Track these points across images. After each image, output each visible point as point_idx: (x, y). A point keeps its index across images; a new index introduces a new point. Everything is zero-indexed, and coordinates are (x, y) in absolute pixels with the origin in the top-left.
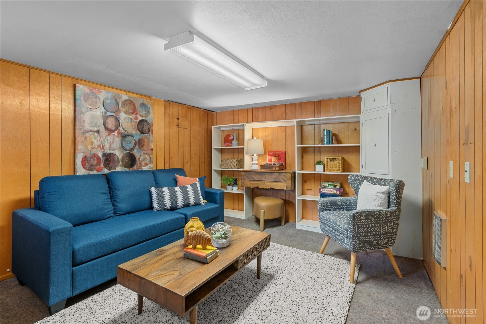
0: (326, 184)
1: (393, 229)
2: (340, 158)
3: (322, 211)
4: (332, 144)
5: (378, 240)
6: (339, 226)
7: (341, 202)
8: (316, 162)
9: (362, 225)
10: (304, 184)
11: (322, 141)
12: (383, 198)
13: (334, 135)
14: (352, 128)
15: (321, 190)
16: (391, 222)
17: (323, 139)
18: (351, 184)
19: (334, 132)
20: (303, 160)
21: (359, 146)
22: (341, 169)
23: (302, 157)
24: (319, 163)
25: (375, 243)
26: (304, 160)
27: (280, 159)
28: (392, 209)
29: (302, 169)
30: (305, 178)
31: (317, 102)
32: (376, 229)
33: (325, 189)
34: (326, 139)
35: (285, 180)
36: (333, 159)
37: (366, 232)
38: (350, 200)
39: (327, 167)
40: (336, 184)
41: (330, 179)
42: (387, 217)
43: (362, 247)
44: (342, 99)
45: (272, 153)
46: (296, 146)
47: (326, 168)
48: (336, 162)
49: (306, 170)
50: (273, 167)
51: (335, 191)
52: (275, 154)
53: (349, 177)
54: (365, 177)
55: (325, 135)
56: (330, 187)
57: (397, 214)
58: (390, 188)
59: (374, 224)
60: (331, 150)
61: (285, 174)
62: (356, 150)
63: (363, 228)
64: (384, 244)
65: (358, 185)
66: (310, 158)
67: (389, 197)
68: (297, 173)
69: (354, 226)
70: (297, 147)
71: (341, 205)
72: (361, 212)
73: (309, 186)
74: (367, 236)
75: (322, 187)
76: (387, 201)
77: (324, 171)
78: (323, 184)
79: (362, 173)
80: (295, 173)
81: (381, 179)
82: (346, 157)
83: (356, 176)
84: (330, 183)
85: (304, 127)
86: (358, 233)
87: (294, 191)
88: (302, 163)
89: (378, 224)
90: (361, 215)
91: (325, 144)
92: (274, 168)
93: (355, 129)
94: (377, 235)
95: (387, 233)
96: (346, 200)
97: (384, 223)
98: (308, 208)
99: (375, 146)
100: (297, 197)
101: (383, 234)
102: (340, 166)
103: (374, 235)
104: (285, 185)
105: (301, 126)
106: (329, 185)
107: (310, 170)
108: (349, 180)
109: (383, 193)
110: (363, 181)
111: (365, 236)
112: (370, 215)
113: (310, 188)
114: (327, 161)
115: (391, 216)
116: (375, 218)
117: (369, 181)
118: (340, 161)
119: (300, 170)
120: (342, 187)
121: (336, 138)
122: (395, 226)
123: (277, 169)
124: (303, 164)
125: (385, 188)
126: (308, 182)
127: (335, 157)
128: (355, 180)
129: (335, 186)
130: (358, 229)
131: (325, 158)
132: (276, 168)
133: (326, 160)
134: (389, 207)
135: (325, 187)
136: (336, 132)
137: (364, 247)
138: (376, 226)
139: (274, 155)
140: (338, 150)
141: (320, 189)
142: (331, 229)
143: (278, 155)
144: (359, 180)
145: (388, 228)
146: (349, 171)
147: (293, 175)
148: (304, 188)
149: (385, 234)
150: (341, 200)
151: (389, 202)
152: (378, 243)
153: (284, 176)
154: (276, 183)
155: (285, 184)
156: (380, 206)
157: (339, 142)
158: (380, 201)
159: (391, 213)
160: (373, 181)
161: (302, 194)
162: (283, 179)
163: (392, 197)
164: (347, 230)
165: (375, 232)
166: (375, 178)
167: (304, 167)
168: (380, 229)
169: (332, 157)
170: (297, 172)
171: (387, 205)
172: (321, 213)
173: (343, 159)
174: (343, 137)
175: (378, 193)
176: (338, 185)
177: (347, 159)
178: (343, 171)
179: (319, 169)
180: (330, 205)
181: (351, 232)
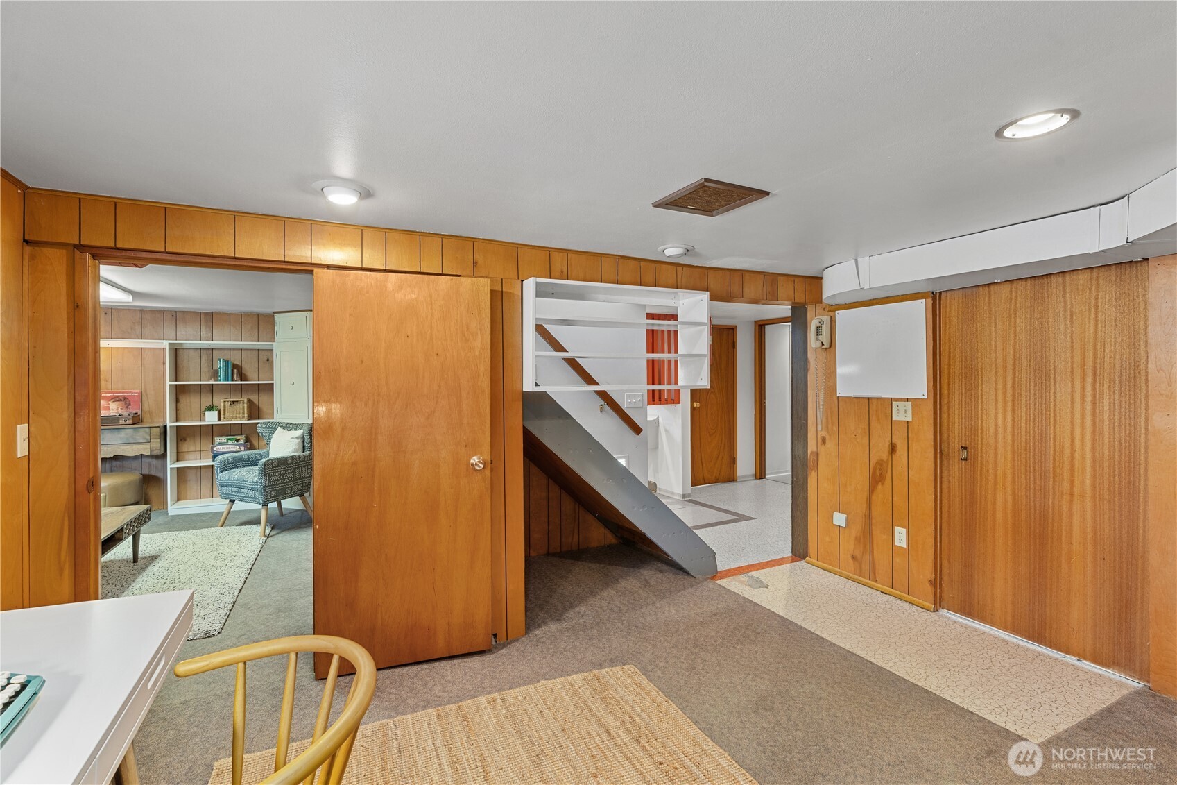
0: (224, 439)
1: (308, 473)
2: (246, 400)
3: (222, 472)
4: (232, 380)
5: (291, 487)
6: (247, 481)
7: (248, 457)
8: (204, 407)
9: (273, 473)
10: (180, 443)
11: (215, 375)
12: (297, 442)
13: (235, 366)
14: (263, 357)
15: (215, 449)
16: (304, 466)
17: (217, 374)
18: (262, 433)
19: (235, 363)
20: (179, 404)
21: (273, 384)
22: (246, 415)
23: (177, 401)
24: (211, 408)
25: (288, 491)
26: (181, 405)
27: (130, 404)
28: (307, 453)
29: (177, 421)
30: (183, 435)
31: (206, 314)
32: (289, 475)
33: (221, 447)
34: (222, 373)
35: (147, 439)
36: (233, 402)
37: (278, 480)
38: (260, 454)
39: (224, 414)
40: (238, 437)
41: (228, 431)
42: (301, 461)
43: (274, 497)
44: (249, 315)
45: (109, 395)
46: (168, 383)
47: (222, 416)
48: (239, 406)
49: (185, 421)
50: (119, 419)
51: (238, 447)
52: (118, 397)
53: (259, 425)
54: (279, 424)
55: (220, 368)
56: (230, 442)
57: (311, 457)
58: (304, 433)
59: (287, 470)
60: (230, 389)
61: (147, 430)
62: (269, 388)
63: (275, 475)
64: (298, 490)
65: (270, 433)
66: (192, 402)
67: (304, 442)
68: (170, 427)
69: (264, 475)
70: (170, 385)
71: (249, 460)
72: (272, 460)
73: (190, 446)
74: (280, 483)
75: (216, 443)
76: (301, 446)
77: (219, 419)
78: (217, 440)
79: (277, 418)
80: (165, 427)
81: (298, 424)
82: (254, 398)
83: (268, 423)
84: (229, 437)
85: (181, 352)
86: (269, 482)
87: (164, 456)
88: (177, 410)
89: (291, 470)
90: (272, 463)
91: (220, 380)
92: (122, 422)
93: (268, 360)
94: (290, 481)
95: (301, 479)
96: (255, 454)
97: (297, 468)
98: (190, 481)
99: (293, 384)
100: (171, 464)
101: (297, 480)
102: (246, 411)
103: (287, 482)
104: (147, 448)
105: (176, 351)
106: (228, 440)
107: (192, 421)
108: (259, 430)
109: (297, 438)
110: (277, 429)
111: (277, 484)
112: (282, 462)
113: (192, 449)
114: (224, 405)
115: (304, 460)
116: (288, 464)
117: (283, 427)
118: (245, 405)
119: (173, 422)
120: (247, 440)
121: (238, 371)
122: (309, 471)
123: (130, 422)
124: (179, 412)
125: (299, 433)
126: (188, 439)
127: (235, 400)
128: (266, 428)
129: (237, 440)
130: (269, 477)
131: (220, 401)
132: (125, 421)
133: (222, 404)
134: (303, 452)
135: (221, 444)
136: (238, 363)
137: (276, 496)
138: (289, 473)
139: (117, 399)
140: (241, 389)
141: (212, 447)
142: (236, 489)
143: (125, 398)
144: (272, 428)
145: (301, 473)
146: (258, 418)
147: (162, 430)
148: (180, 450)
149: (299, 479)
150: (248, 455)
151: (304, 447)
152: (291, 490)
153: (146, 432)
154: (128, 447)
155: (148, 446)
156: (294, 452)
157: (242, 377)
158: (294, 447)
159: (304, 457)
160: (288, 427)
161: (178, 460)
162: (144, 438)
163: (306, 441)
164: (257, 482)
165: (288, 478)
166: (291, 424)
167: (182, 416)
168: (293, 475)
169: (232, 400)
170: (169, 425)
171: (301, 450)
172: (220, 475)
173: (249, 401)
174: (249, 369)
175: (292, 438)
176: (243, 438)
177: (256, 402)
178: (250, 418)
179: (211, 418)
180: (233, 463)
181: (261, 483)
